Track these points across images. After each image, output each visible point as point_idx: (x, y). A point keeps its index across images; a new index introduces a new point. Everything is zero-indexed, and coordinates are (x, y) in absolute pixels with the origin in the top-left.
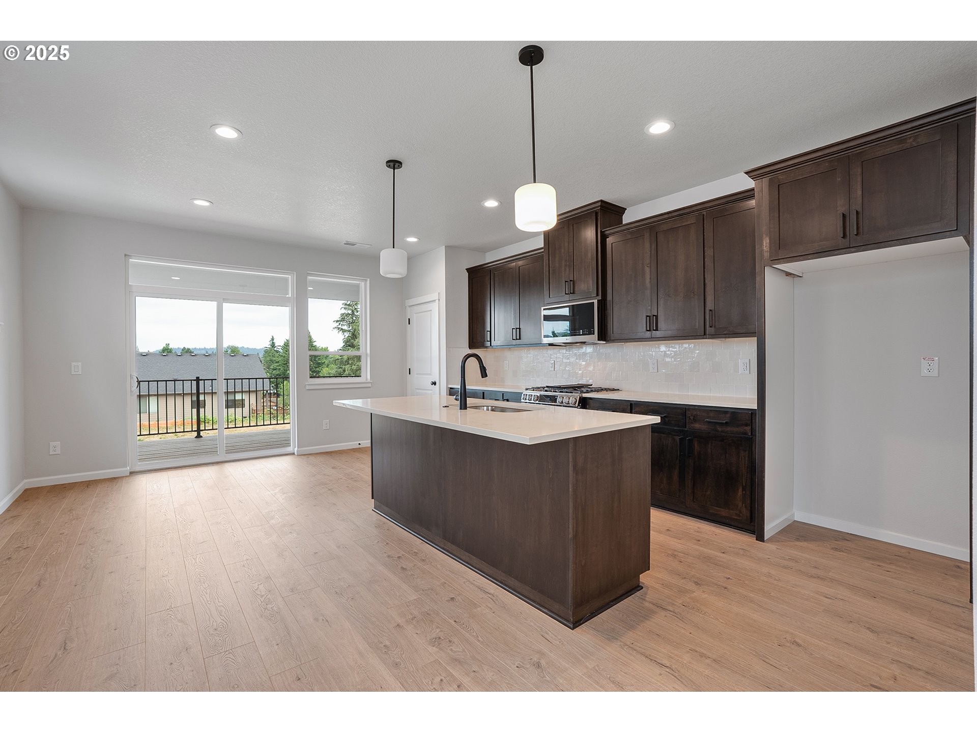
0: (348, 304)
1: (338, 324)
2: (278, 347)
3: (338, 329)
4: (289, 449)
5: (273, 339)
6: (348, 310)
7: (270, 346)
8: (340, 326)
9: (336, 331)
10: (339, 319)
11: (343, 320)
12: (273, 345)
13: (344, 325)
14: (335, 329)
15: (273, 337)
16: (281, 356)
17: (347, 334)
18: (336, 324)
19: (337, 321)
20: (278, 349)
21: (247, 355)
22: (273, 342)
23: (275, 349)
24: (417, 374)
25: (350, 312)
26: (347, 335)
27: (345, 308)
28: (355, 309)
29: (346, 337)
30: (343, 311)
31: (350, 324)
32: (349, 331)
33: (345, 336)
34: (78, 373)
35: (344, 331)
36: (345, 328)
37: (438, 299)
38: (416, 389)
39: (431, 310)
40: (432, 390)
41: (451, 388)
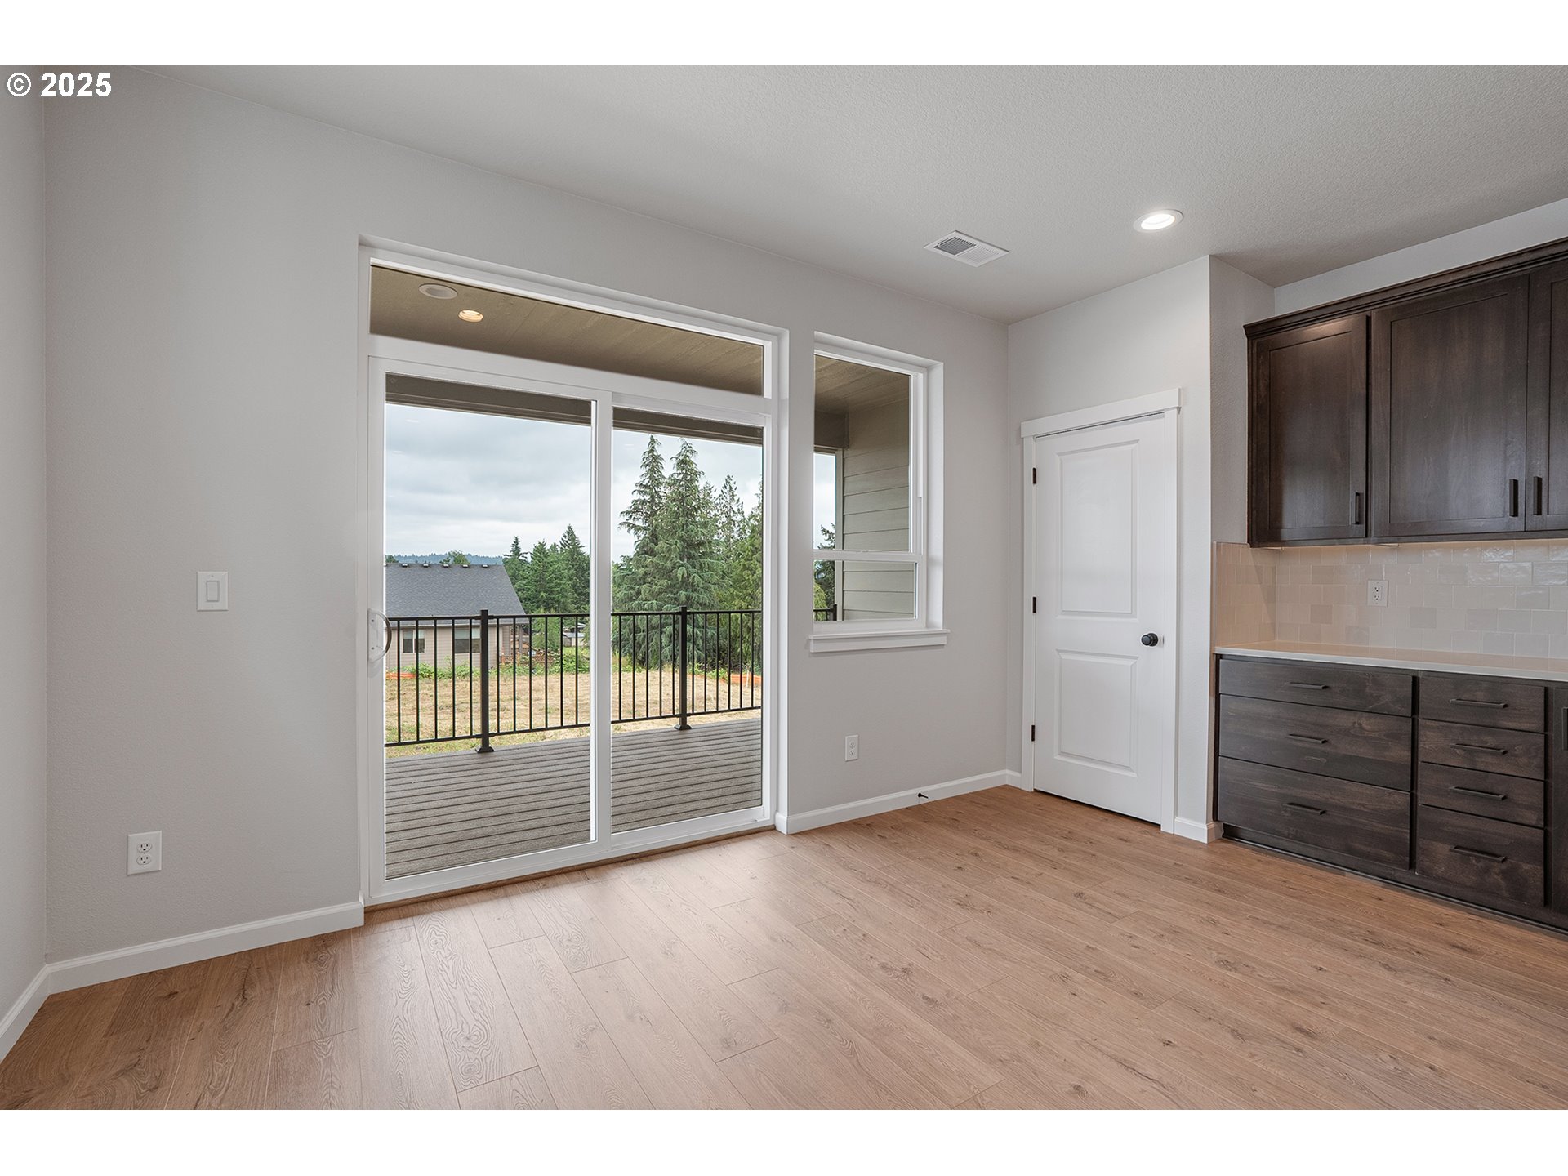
0: (645, 484)
1: (627, 518)
2: (525, 555)
3: (629, 526)
4: (761, 815)
5: (516, 542)
6: (646, 493)
7: (511, 554)
8: (631, 521)
9: (624, 529)
10: (630, 510)
11: (636, 510)
12: (517, 551)
13: (638, 519)
14: (624, 527)
15: (517, 539)
16: (532, 569)
17: (642, 534)
18: (624, 519)
19: (628, 513)
20: (524, 559)
21: (489, 567)
22: (517, 547)
23: (520, 558)
24: (1065, 612)
25: (647, 497)
26: (643, 536)
27: (639, 492)
28: (656, 492)
29: (640, 539)
30: (637, 496)
31: (646, 517)
32: (645, 529)
33: (639, 537)
34: (216, 606)
35: (637, 529)
36: (640, 523)
37: (1177, 407)
38: (1058, 651)
39: (1137, 441)
40: (1137, 658)
41: (1219, 657)
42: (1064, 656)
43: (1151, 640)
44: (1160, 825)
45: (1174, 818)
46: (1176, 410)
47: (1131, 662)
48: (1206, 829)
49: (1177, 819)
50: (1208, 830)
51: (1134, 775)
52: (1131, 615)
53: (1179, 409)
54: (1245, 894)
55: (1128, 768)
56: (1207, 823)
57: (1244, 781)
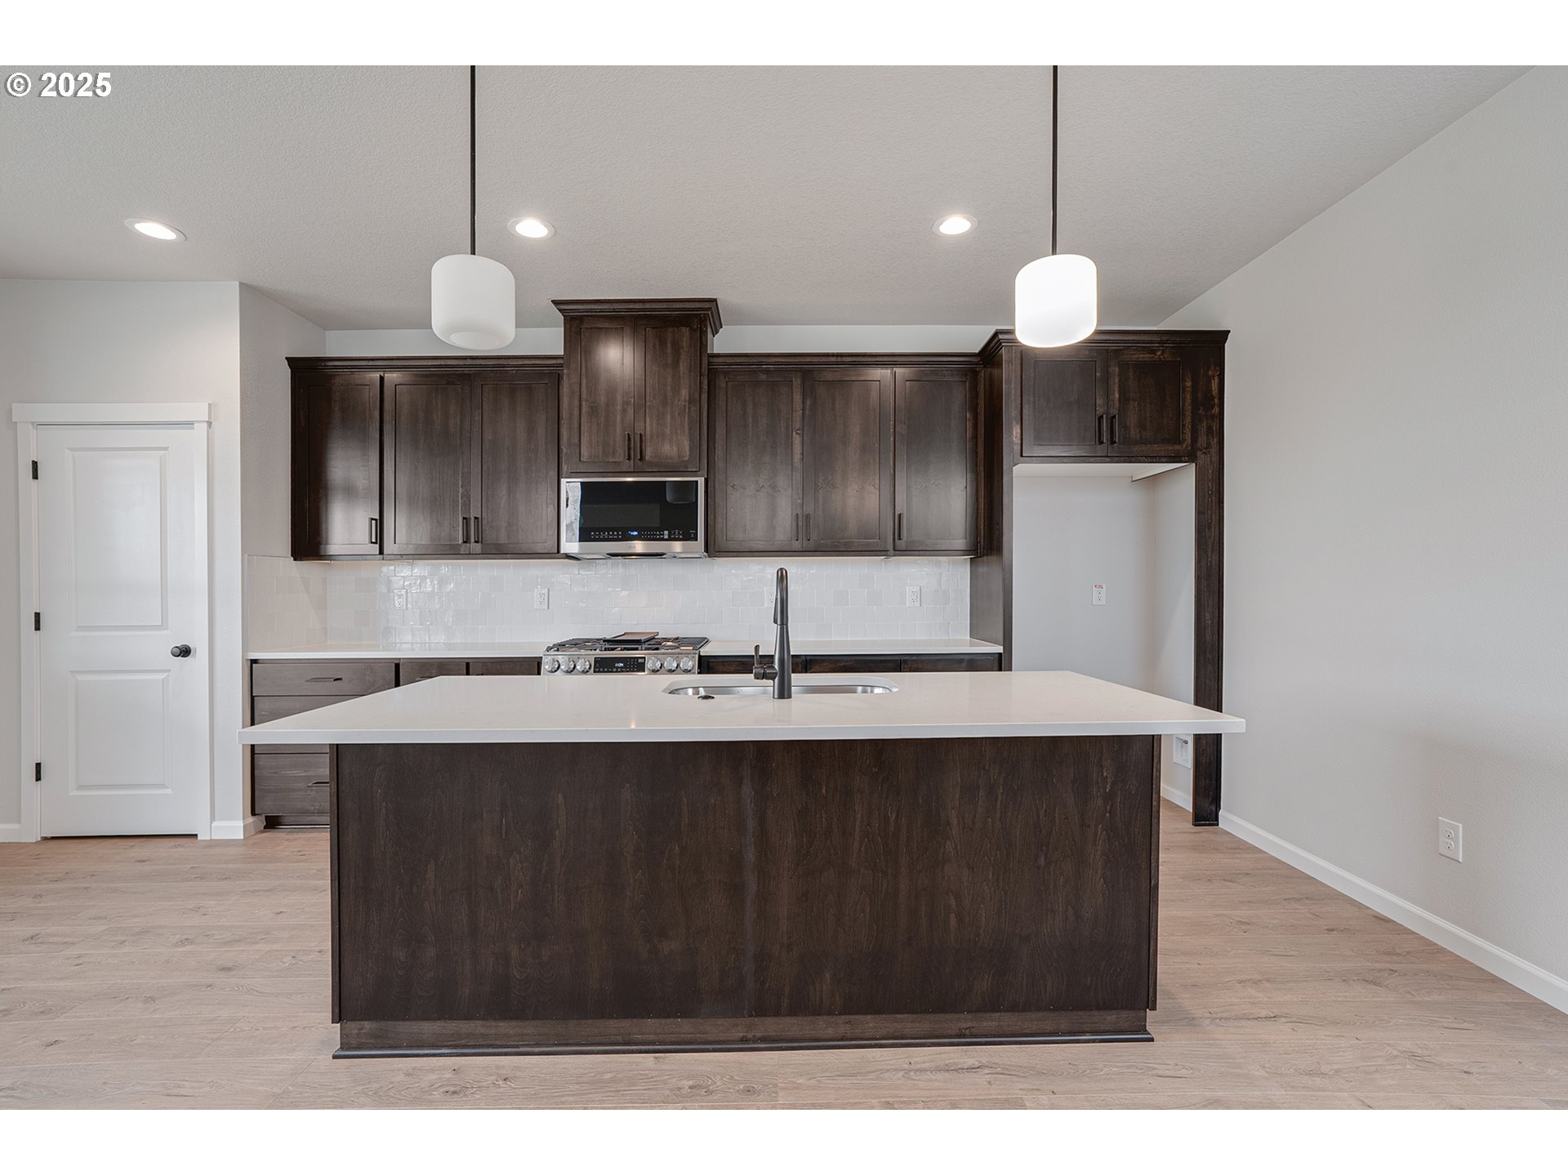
37: (207, 422)
38: (72, 672)
39: (166, 449)
40: (169, 671)
41: (254, 661)
43: (185, 652)
44: (196, 835)
45: (211, 823)
46: (206, 424)
47: (162, 675)
48: (242, 825)
49: (215, 824)
50: (244, 826)
51: (169, 791)
52: (162, 627)
53: (210, 424)
54: (250, 873)
55: (162, 786)
56: (244, 819)
57: (277, 773)
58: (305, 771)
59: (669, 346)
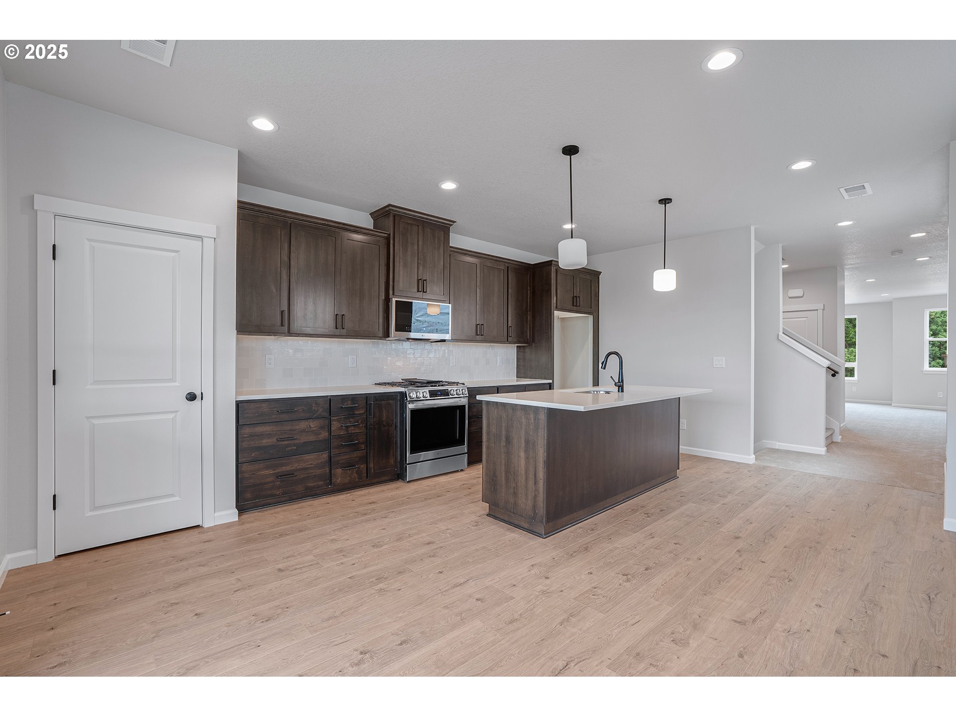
37: (214, 239)
38: (88, 418)
39: (177, 252)
40: (176, 412)
42: (95, 422)
43: (192, 397)
44: (202, 525)
45: (214, 514)
47: (171, 416)
51: (177, 499)
52: (172, 380)
55: (172, 495)
57: (254, 474)
58: (274, 470)
59: (436, 238)
